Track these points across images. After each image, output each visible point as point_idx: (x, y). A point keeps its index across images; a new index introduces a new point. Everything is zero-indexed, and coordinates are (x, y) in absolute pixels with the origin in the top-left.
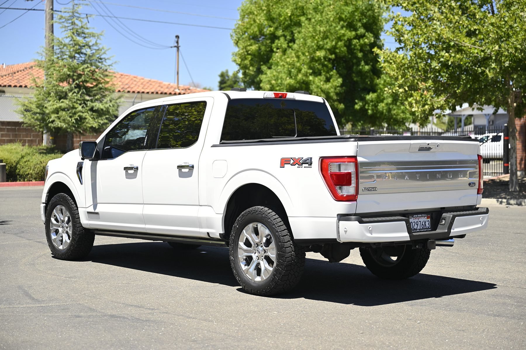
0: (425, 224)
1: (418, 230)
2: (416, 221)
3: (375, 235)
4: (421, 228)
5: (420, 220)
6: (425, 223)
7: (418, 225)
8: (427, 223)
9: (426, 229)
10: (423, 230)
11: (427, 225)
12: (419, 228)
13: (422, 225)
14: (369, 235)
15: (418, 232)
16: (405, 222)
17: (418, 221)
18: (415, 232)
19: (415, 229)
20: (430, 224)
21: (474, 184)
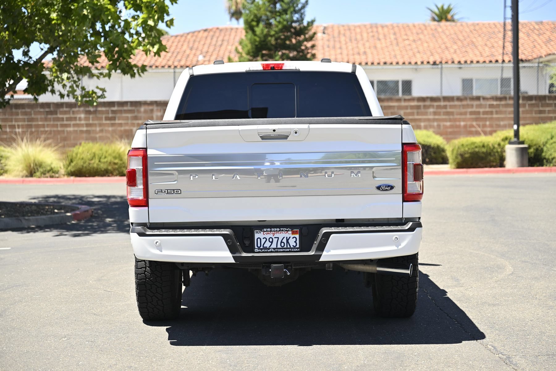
0: (288, 242)
1: (271, 250)
2: (268, 236)
3: (165, 252)
4: (279, 246)
5: (276, 235)
6: (288, 240)
7: (272, 242)
8: (292, 241)
9: (290, 248)
10: (282, 250)
11: (293, 244)
12: (274, 246)
13: (281, 242)
14: (157, 252)
15: (271, 252)
16: (221, 238)
17: (273, 237)
18: (263, 252)
19: (266, 248)
20: (298, 242)
21: (389, 186)
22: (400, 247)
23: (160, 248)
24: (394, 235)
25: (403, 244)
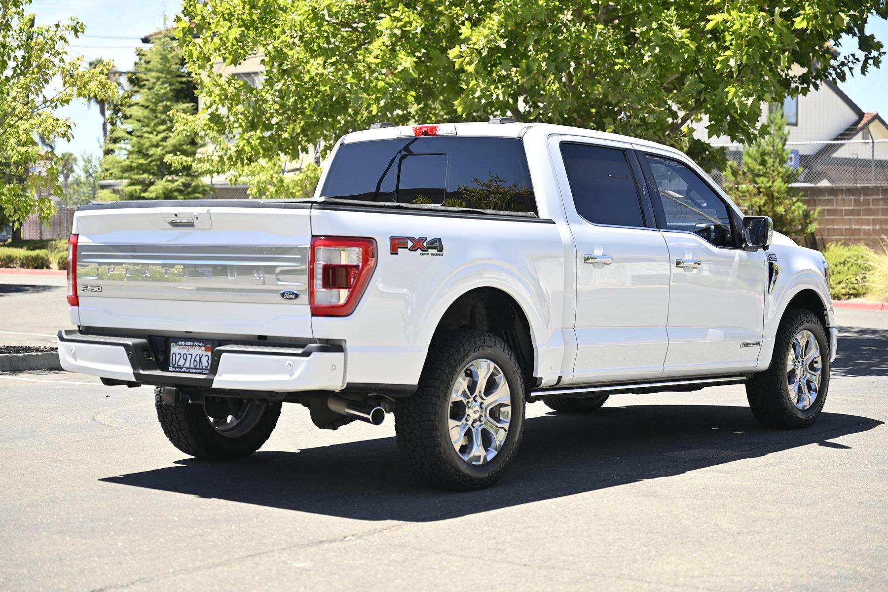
0: (200, 361)
1: (184, 369)
2: (183, 352)
3: (79, 363)
4: (192, 365)
5: (191, 351)
6: (200, 358)
7: (186, 360)
8: (204, 360)
9: (203, 369)
10: (194, 371)
11: (205, 364)
12: (187, 365)
13: (195, 361)
14: (72, 361)
15: (184, 372)
16: (122, 349)
17: (187, 353)
18: (177, 372)
19: (179, 367)
20: (210, 361)
21: (293, 294)
22: (294, 377)
23: (74, 356)
24: (287, 360)
25: (297, 373)
